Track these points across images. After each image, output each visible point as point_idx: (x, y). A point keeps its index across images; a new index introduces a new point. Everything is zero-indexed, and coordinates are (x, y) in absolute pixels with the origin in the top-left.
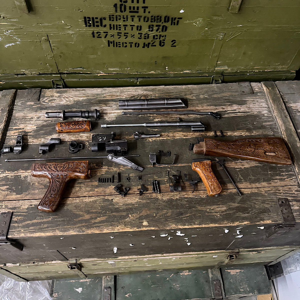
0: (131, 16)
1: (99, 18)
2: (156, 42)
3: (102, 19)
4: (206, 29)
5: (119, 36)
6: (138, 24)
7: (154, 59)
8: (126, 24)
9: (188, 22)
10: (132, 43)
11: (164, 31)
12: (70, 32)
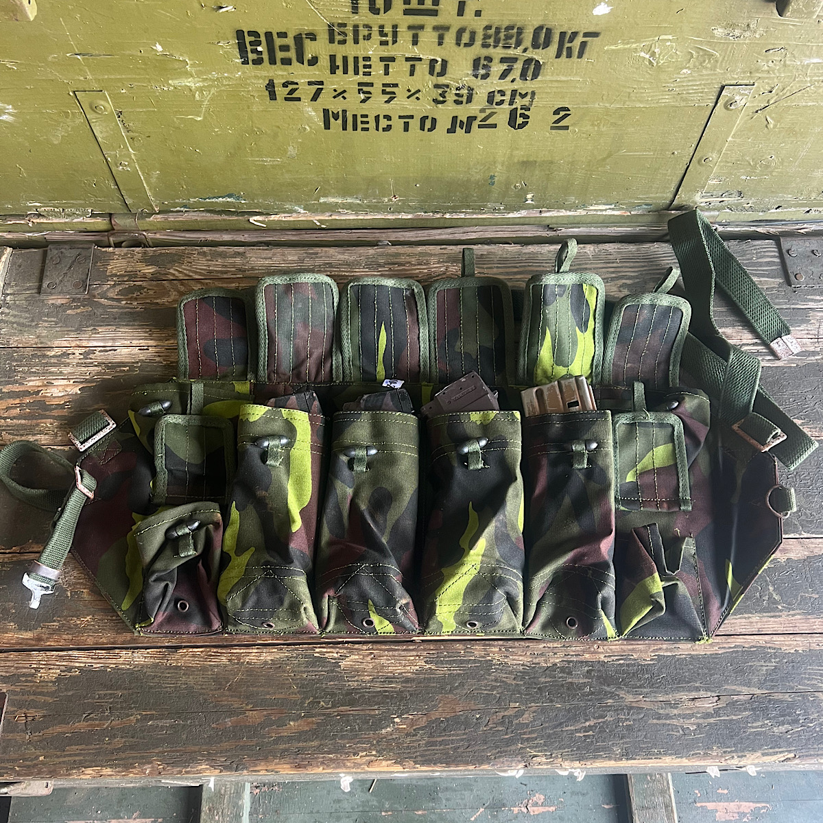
0: (410, 28)
1: (291, 35)
2: (496, 113)
3: (304, 36)
4: (685, 71)
5: (362, 96)
6: (433, 56)
7: (486, 167)
8: (392, 54)
9: (619, 47)
10: (412, 117)
11: (530, 77)
12: (188, 84)
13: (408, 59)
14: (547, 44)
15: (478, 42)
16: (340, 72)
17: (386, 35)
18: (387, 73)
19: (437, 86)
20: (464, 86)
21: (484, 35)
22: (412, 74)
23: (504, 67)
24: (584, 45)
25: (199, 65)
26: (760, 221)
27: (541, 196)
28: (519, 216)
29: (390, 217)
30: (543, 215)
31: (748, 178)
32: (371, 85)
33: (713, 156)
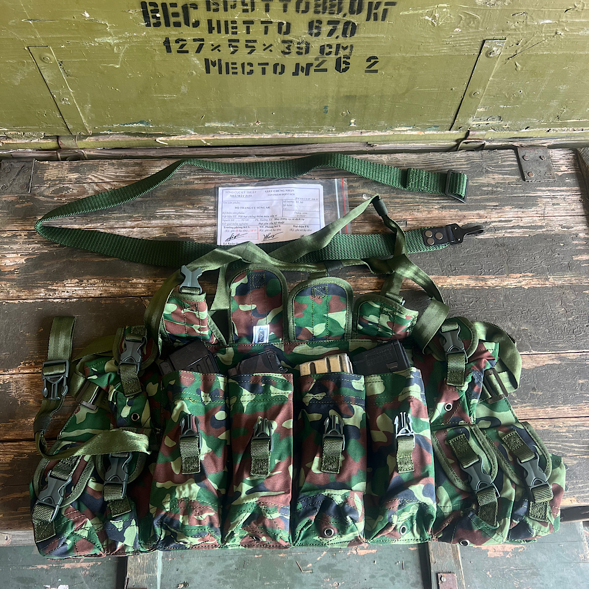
1: (180, 5)
2: (326, 61)
3: (189, 6)
4: (457, 29)
5: (232, 49)
6: (281, 20)
7: (322, 100)
8: (251, 18)
9: (410, 12)
10: (267, 64)
11: (349, 35)
12: (108, 41)
13: (262, 22)
14: (360, 11)
15: (312, 10)
16: (215, 31)
17: (247, 5)
18: (248, 32)
19: (284, 42)
20: (303, 42)
21: (315, 4)
22: (266, 33)
23: (330, 27)
24: (385, 11)
25: (115, 27)
26: (516, 138)
27: (361, 121)
28: (346, 135)
29: (256, 137)
30: (363, 135)
31: (505, 107)
32: (238, 41)
33: (480, 91)
